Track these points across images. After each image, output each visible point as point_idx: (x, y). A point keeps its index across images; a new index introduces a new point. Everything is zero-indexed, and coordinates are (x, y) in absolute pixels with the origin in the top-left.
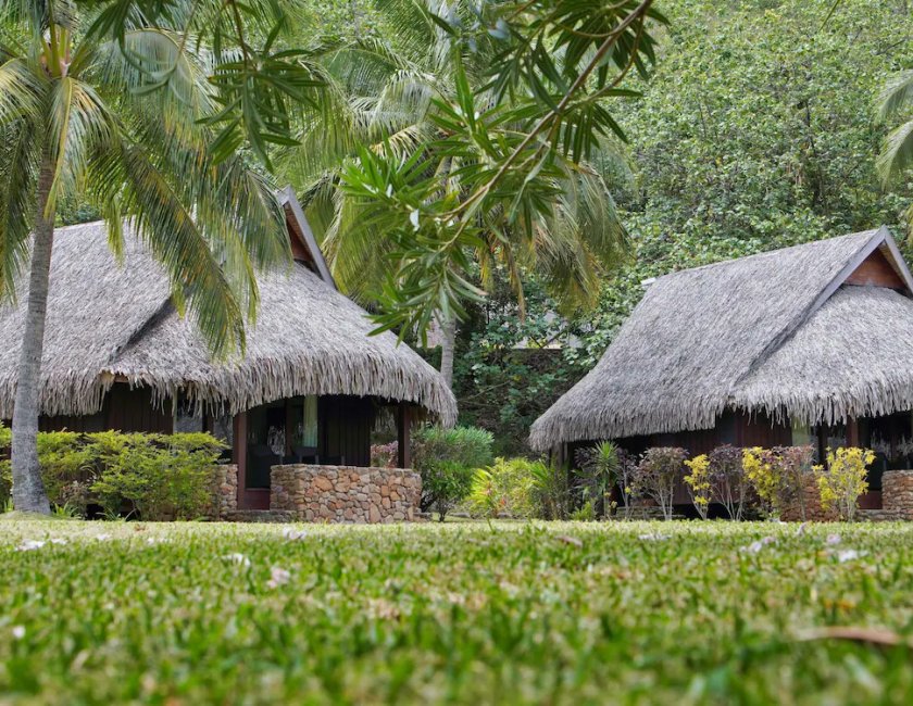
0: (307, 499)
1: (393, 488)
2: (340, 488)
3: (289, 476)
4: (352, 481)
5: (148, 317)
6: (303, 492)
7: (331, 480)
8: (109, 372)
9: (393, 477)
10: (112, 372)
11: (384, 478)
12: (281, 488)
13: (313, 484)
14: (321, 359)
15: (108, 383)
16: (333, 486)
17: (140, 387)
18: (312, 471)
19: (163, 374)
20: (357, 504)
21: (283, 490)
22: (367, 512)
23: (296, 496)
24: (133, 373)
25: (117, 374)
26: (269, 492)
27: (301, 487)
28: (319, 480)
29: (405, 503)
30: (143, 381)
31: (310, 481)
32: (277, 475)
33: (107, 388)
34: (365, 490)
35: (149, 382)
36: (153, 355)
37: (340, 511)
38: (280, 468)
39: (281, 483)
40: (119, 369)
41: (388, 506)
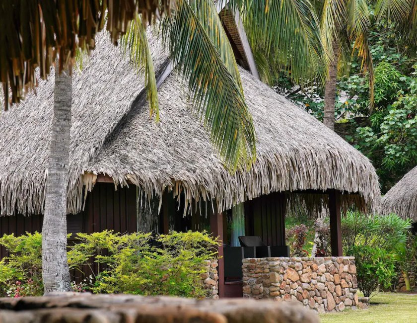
0: (282, 291)
1: (343, 276)
2: (305, 278)
3: (263, 268)
4: (313, 271)
5: (119, 118)
6: (278, 284)
7: (297, 271)
8: (92, 173)
9: (342, 265)
10: (95, 173)
11: (335, 266)
12: (255, 280)
13: (286, 277)
14: (293, 157)
15: (90, 182)
16: (300, 276)
17: (125, 187)
18: (284, 264)
19: (150, 175)
20: (318, 293)
21: (258, 283)
22: (325, 300)
23: (272, 289)
24: (117, 174)
25: (100, 175)
26: (242, 284)
27: (277, 280)
28: (290, 272)
29: (352, 289)
30: (128, 181)
31: (283, 274)
32: (249, 268)
33: (89, 188)
34: (323, 279)
35: (136, 182)
36: (133, 155)
37: (306, 301)
38: (253, 262)
39: (254, 275)
40: (102, 170)
41: (340, 294)
